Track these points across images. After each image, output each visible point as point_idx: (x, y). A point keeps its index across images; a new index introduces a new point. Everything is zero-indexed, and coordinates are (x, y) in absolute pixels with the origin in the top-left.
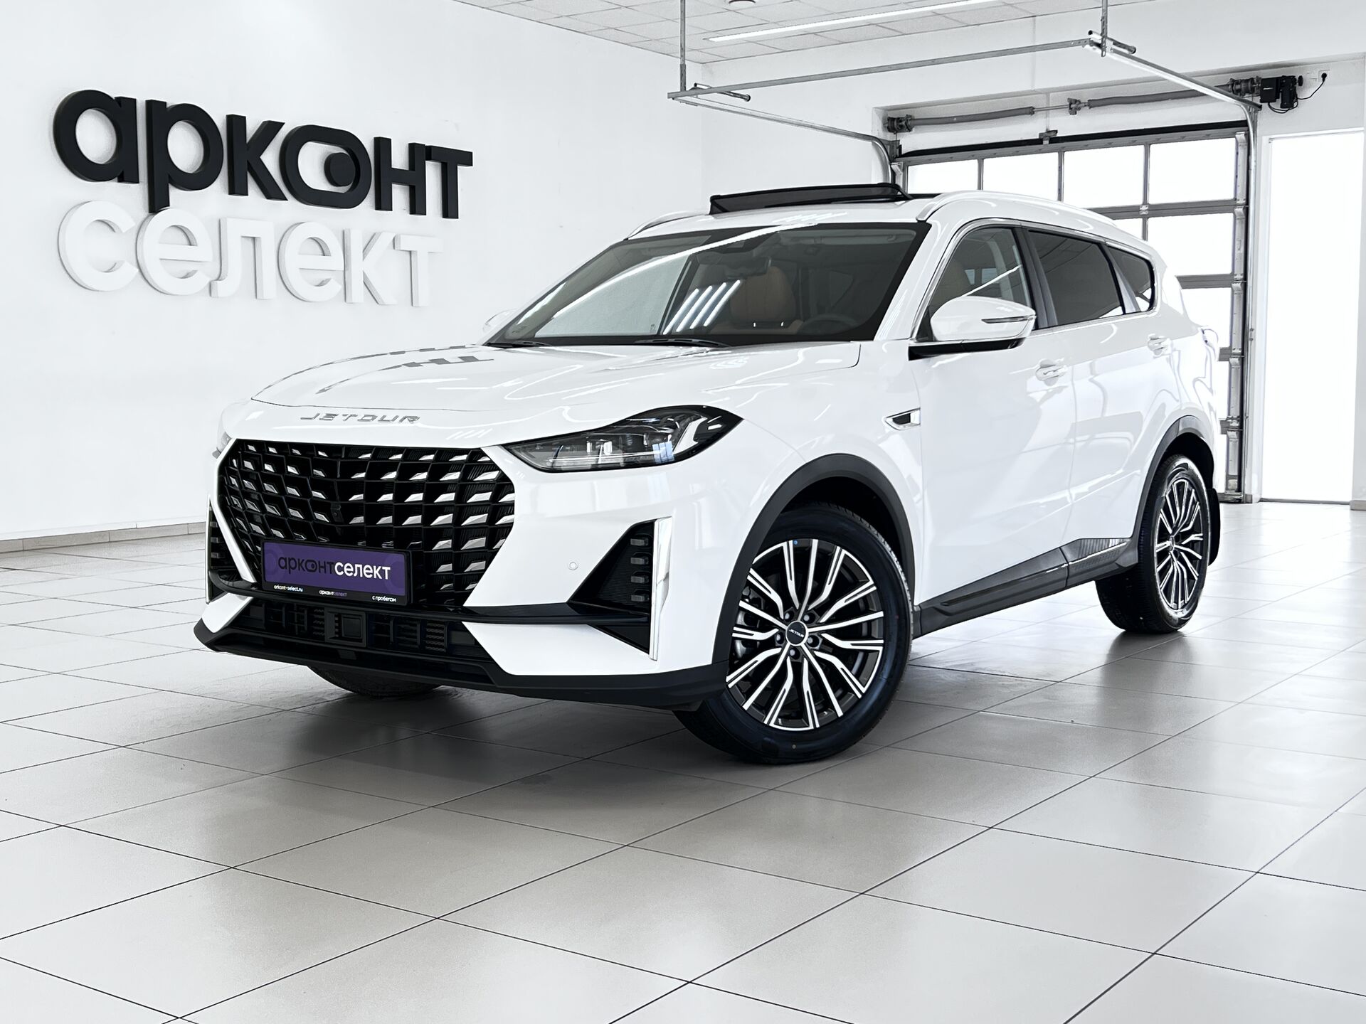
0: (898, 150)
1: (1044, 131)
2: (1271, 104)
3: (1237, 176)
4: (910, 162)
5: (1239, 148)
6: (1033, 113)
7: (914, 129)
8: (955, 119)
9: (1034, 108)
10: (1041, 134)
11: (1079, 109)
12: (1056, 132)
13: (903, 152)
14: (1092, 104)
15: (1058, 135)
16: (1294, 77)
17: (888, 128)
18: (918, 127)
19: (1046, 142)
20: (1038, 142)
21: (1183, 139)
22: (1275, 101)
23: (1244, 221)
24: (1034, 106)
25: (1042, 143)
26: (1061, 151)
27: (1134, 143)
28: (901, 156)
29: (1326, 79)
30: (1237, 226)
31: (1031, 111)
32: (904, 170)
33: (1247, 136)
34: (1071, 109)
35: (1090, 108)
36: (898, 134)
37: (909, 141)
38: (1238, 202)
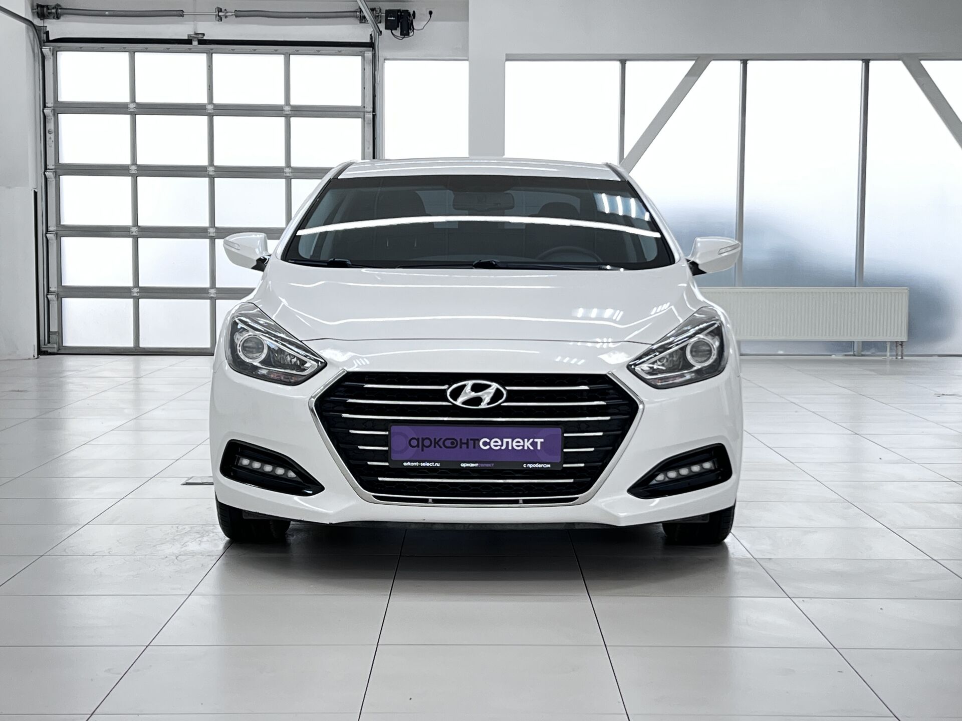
0: (45, 35)
1: (192, 33)
2: (393, 31)
3: (364, 88)
4: (59, 47)
5: (365, 64)
6: (183, 16)
7: (62, 17)
8: (107, 13)
9: (183, 12)
10: (188, 35)
11: (226, 17)
12: (204, 34)
13: (51, 38)
14: (239, 14)
15: (205, 38)
16: (408, 10)
17: (38, 13)
18: (65, 15)
19: (195, 43)
20: (188, 42)
21: (318, 53)
22: (396, 29)
23: (372, 125)
24: (184, 10)
25: (191, 44)
26: (209, 52)
27: (276, 53)
28: (48, 41)
29: (432, 15)
30: (366, 129)
31: (180, 14)
32: (53, 54)
33: (374, 56)
34: (219, 16)
35: (236, 16)
36: (45, 20)
37: (56, 28)
38: (366, 110)
